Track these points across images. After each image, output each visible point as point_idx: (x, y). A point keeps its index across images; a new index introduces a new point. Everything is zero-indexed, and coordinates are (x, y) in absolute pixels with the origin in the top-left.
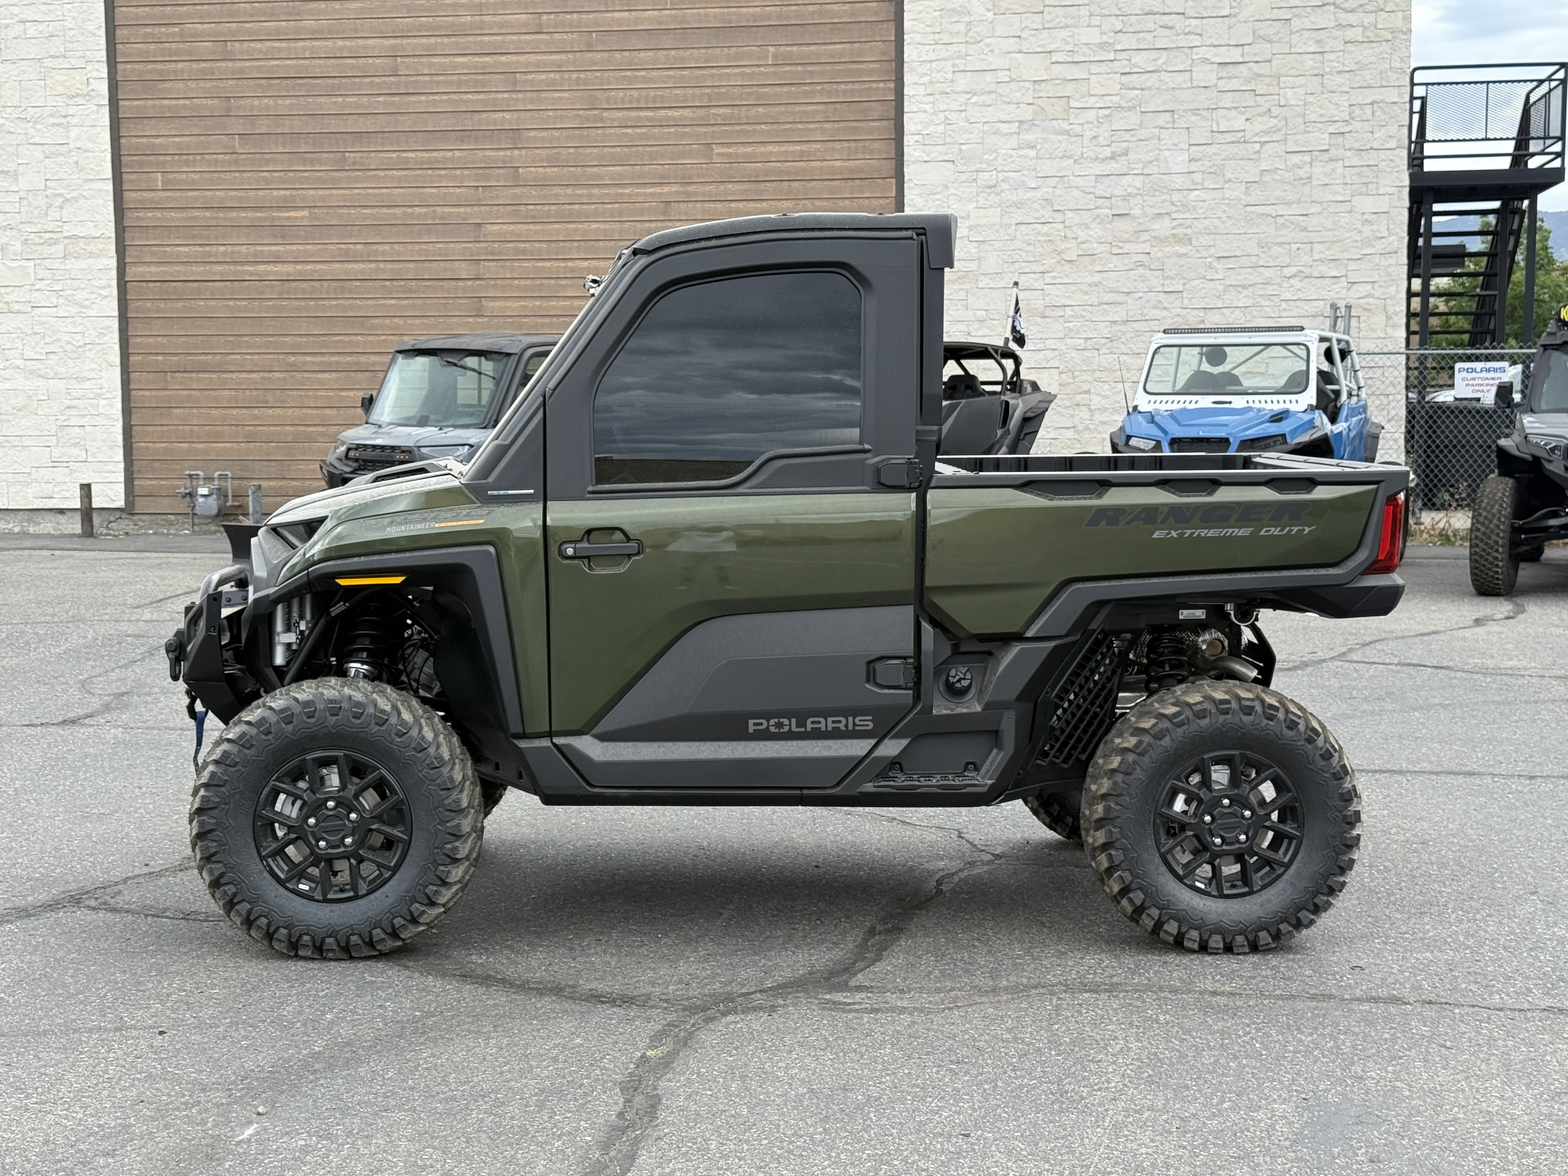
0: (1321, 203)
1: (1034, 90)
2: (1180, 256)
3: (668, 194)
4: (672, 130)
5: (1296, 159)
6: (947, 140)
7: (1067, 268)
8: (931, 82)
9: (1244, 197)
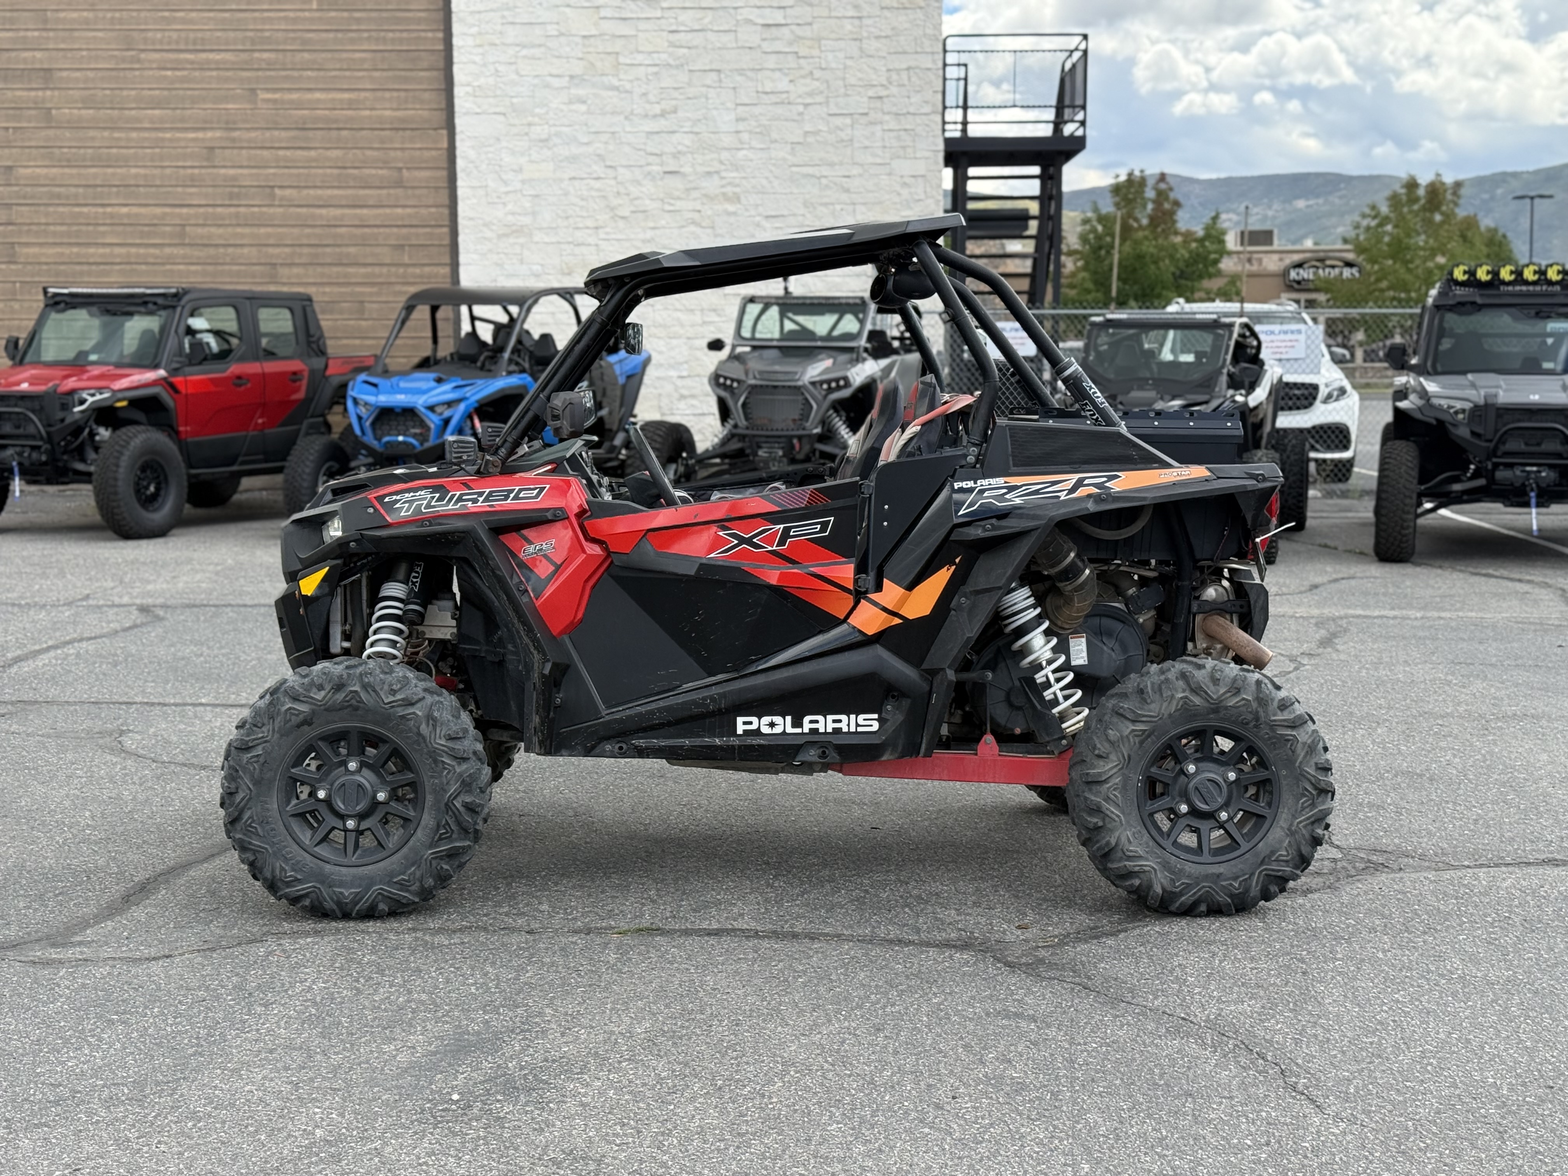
0: (862, 165)
1: (584, 45)
2: (729, 214)
3: (212, 139)
4: (214, 73)
5: (838, 121)
6: (499, 92)
7: (621, 224)
8: (480, 34)
9: (789, 157)
